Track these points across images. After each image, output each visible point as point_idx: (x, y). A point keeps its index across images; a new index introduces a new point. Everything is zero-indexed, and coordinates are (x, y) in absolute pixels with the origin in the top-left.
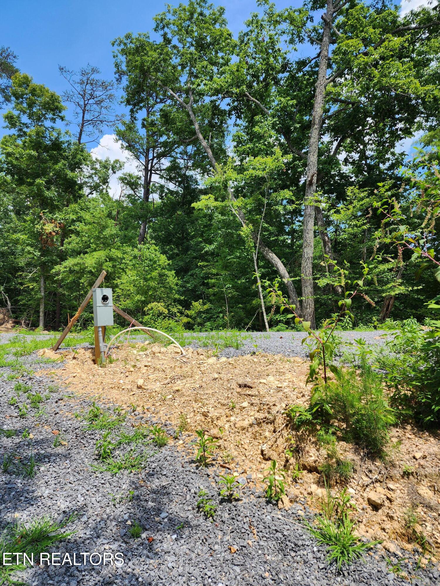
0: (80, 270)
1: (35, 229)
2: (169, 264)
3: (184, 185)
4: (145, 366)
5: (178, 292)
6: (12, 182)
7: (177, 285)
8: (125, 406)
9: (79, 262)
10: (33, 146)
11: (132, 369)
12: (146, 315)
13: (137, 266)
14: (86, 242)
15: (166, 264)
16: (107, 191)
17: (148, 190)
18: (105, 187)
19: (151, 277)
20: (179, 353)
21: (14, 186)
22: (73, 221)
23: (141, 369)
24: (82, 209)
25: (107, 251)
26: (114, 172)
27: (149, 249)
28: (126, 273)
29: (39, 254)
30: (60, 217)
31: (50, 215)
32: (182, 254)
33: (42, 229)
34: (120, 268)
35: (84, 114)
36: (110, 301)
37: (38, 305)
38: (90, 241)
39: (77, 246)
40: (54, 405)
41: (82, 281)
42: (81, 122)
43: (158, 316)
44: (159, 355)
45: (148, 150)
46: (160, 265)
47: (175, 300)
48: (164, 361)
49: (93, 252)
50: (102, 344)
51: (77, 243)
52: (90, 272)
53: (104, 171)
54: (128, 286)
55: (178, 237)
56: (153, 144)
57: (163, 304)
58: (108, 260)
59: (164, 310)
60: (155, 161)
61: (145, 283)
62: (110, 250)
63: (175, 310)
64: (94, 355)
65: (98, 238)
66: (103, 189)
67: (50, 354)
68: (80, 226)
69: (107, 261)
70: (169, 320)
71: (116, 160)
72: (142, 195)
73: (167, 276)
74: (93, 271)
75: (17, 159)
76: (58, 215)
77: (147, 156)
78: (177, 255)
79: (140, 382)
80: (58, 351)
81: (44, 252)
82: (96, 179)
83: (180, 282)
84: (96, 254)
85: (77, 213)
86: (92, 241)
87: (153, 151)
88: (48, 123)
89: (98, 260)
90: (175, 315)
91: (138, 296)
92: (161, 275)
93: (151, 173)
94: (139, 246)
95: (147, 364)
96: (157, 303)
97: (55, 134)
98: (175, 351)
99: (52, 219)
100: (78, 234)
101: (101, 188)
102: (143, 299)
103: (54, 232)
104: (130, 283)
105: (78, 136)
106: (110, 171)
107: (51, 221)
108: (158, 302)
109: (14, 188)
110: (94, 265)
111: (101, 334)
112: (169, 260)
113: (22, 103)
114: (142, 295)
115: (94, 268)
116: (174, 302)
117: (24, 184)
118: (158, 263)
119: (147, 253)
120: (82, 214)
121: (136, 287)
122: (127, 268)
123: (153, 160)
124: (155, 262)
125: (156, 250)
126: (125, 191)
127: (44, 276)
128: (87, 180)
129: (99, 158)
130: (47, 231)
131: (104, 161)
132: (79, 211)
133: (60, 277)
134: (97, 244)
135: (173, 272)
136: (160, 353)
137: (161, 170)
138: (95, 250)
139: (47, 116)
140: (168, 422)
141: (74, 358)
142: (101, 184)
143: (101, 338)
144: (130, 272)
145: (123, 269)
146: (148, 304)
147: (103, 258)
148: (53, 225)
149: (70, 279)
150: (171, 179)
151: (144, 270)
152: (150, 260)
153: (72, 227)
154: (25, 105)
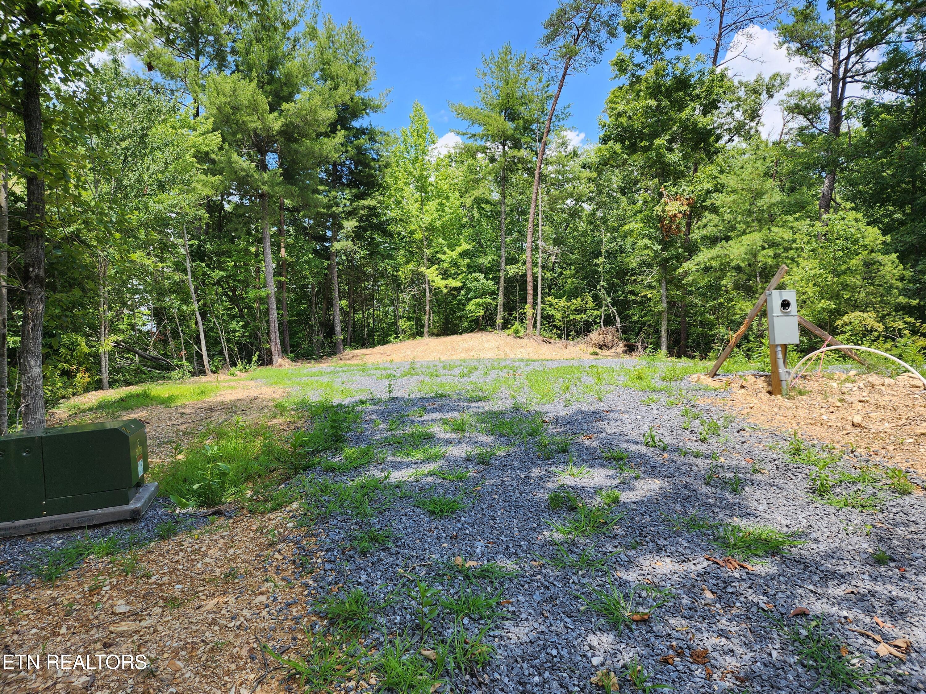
0: (720, 265)
1: (655, 213)
2: (884, 243)
3: (916, 89)
4: (860, 401)
5: (904, 292)
6: (623, 153)
7: (902, 279)
8: (837, 446)
9: (719, 253)
10: (651, 93)
11: (839, 404)
12: (838, 334)
13: (820, 250)
14: (729, 222)
15: (878, 242)
16: (757, 131)
17: (839, 113)
18: (753, 124)
19: (849, 268)
20: (919, 387)
21: (626, 156)
22: (709, 192)
23: (854, 405)
24: (722, 172)
25: (765, 231)
26: (771, 96)
27: (844, 219)
28: (798, 265)
29: (660, 247)
30: (688, 189)
31: (674, 189)
32: (913, 221)
33: (663, 211)
34: (787, 257)
35: (722, 17)
36: (793, 308)
37: (658, 323)
38: (735, 219)
39: (715, 230)
40: (736, 434)
41: (724, 282)
42: (718, 32)
43: (864, 336)
44: (883, 388)
45: (838, 45)
46: (865, 246)
47: (899, 308)
48: (892, 398)
49: (741, 236)
50: (782, 370)
51: (716, 226)
52: (738, 269)
53: (753, 98)
54: (802, 287)
55: (903, 189)
56: (848, 32)
57: (873, 314)
58: (767, 246)
59: (876, 324)
60: (853, 59)
61: (835, 279)
62: (769, 229)
63: (900, 325)
64: (769, 385)
65: (750, 213)
66: (751, 128)
67: (707, 381)
68: (718, 199)
69: (764, 248)
70: (885, 342)
71: (774, 75)
72: (828, 126)
73: (881, 265)
74: (742, 265)
75: (630, 117)
76: (685, 188)
77: (836, 56)
78: (902, 223)
79: (858, 419)
80: (715, 378)
81: (666, 244)
82: (738, 115)
83: (908, 274)
84: (746, 239)
85: (715, 178)
86: (739, 219)
87: (849, 43)
88: (670, 54)
89: (749, 248)
90: (900, 334)
91: (823, 301)
92: (867, 264)
93: (844, 84)
94: (824, 217)
95: (862, 399)
96: (860, 313)
97: (681, 66)
98: (912, 383)
99: (677, 193)
100: (714, 210)
101: (747, 127)
102: (833, 306)
103: (680, 212)
104: (808, 281)
105: (713, 55)
106: (764, 96)
107: (676, 197)
108: (863, 311)
109: (626, 160)
110: (744, 256)
111: (780, 355)
112: (884, 235)
113: (634, 36)
114: (829, 299)
115: (743, 262)
116: (896, 310)
117: (637, 151)
118: (861, 243)
119: (839, 226)
120: (723, 179)
121: (819, 286)
122: (799, 256)
123: (848, 58)
124: (855, 242)
125: (857, 220)
126: (790, 124)
127: (666, 278)
128: (723, 120)
129: (744, 80)
130: (670, 214)
131: (752, 82)
132: (717, 175)
133: (690, 278)
134: (748, 222)
135: (894, 256)
136: (883, 385)
137: (865, 74)
138: (744, 233)
139: (670, 43)
140: (911, 470)
141: (742, 387)
142: (747, 121)
143: (781, 361)
144: (806, 263)
145: (793, 259)
146: (843, 315)
147: (760, 243)
148: (679, 202)
149: (704, 282)
150: (887, 85)
151: (833, 258)
152: (846, 239)
153: (708, 203)
154: (639, 37)
